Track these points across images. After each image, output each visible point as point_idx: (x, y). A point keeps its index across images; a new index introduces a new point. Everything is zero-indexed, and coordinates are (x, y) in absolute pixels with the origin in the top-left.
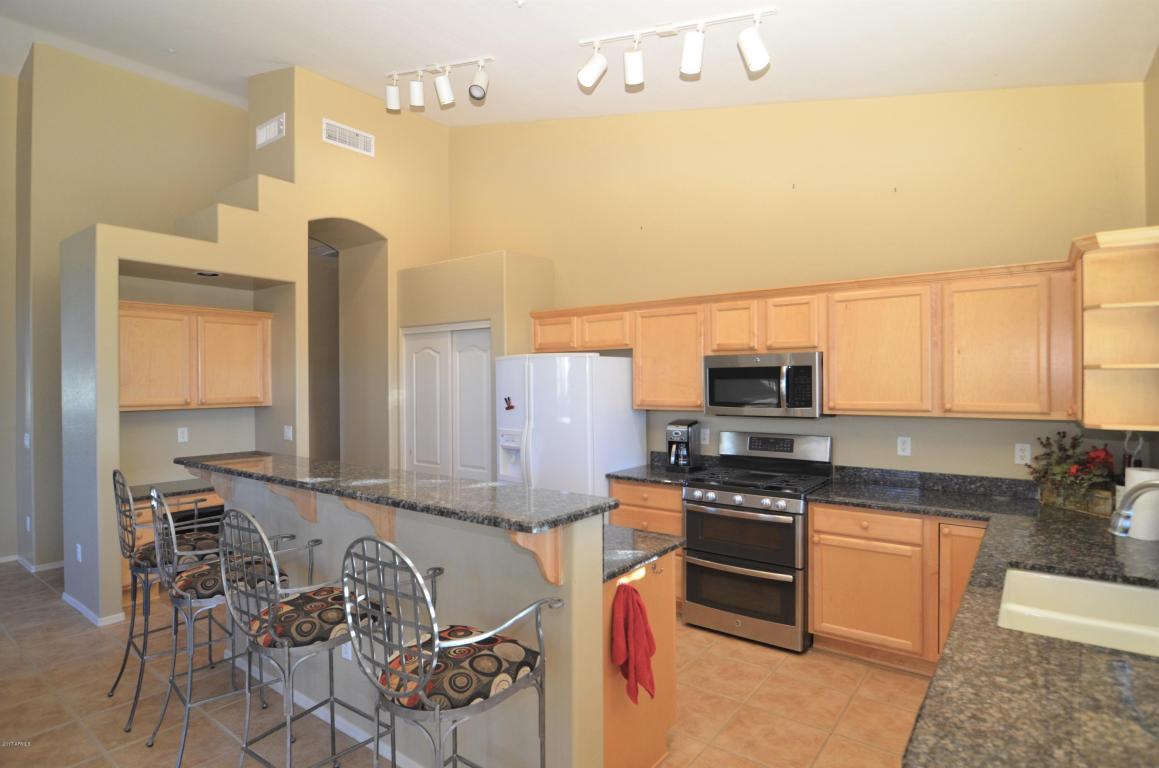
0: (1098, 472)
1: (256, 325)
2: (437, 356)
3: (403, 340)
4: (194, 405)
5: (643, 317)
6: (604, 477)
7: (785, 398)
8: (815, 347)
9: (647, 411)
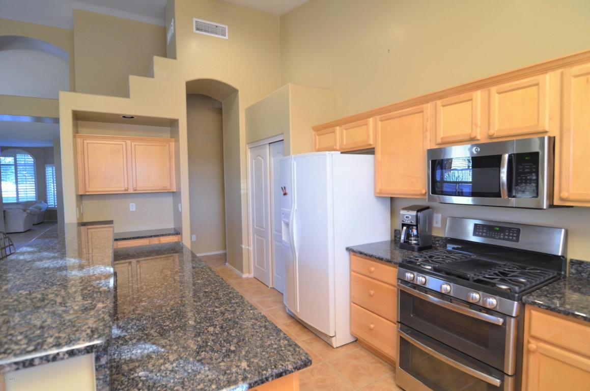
1: (165, 146)
2: (263, 160)
3: (249, 151)
4: (131, 191)
5: (381, 121)
6: (345, 249)
7: (505, 188)
8: (546, 132)
9: (392, 198)
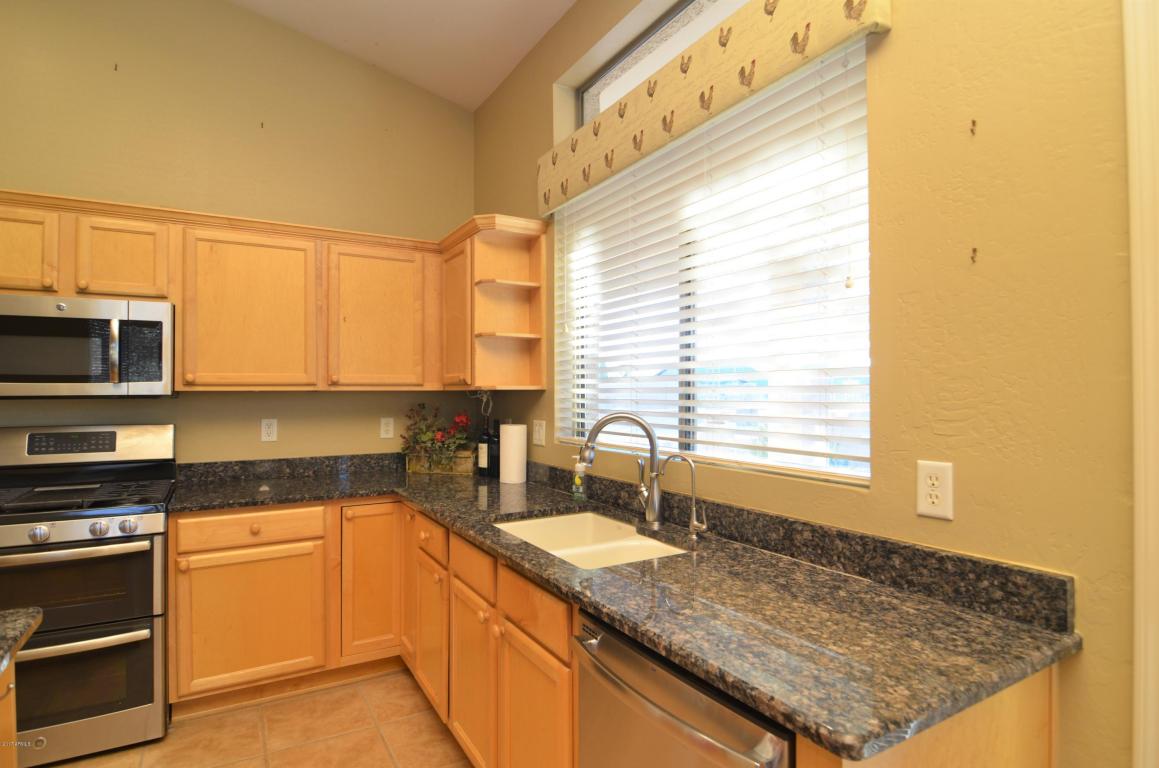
0: (459, 436)
7: (116, 368)
